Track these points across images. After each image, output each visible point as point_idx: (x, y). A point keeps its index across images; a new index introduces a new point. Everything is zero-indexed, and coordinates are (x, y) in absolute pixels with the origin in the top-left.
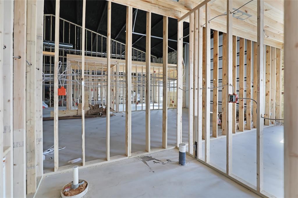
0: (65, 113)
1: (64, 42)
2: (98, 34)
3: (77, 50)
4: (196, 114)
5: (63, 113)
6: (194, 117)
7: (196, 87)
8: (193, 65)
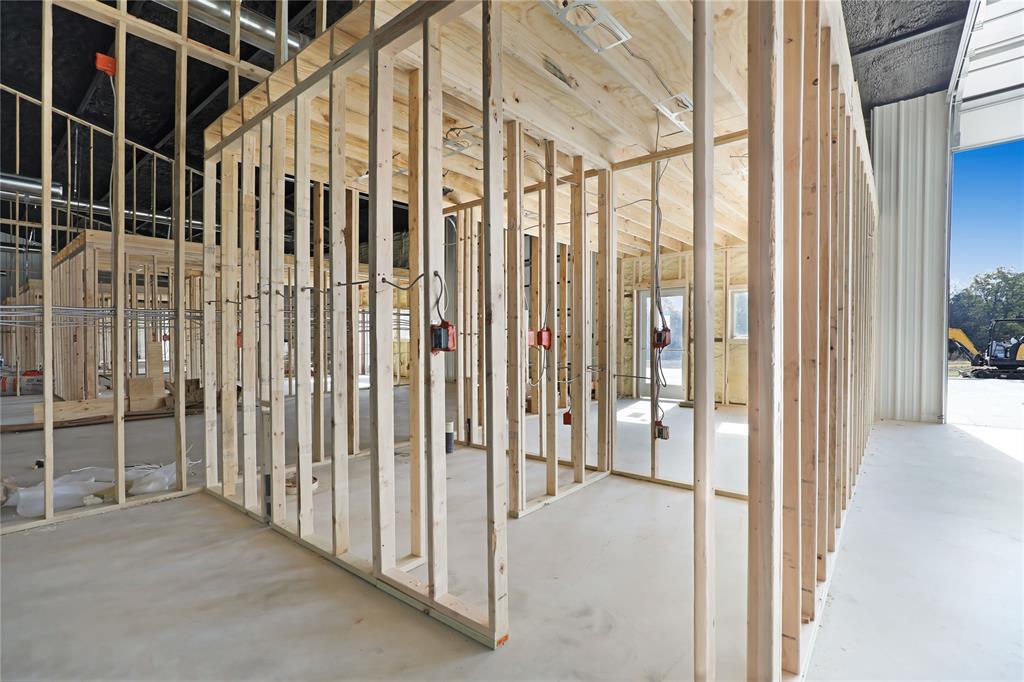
0: (87, 409)
1: (18, 172)
2: (157, 154)
3: (80, 204)
4: (468, 375)
5: (79, 409)
6: (465, 378)
7: (468, 332)
8: (462, 294)
